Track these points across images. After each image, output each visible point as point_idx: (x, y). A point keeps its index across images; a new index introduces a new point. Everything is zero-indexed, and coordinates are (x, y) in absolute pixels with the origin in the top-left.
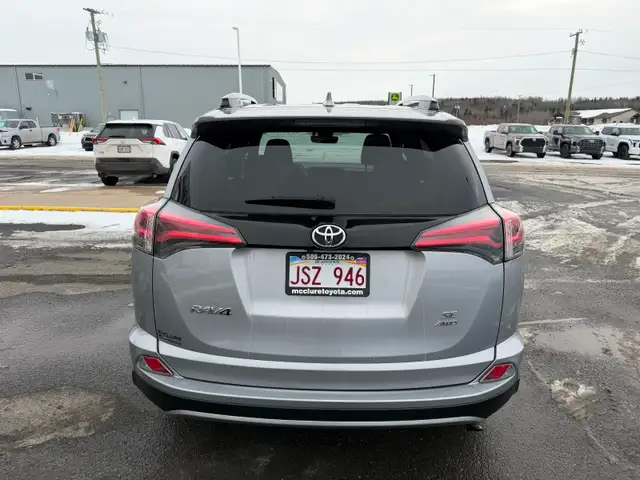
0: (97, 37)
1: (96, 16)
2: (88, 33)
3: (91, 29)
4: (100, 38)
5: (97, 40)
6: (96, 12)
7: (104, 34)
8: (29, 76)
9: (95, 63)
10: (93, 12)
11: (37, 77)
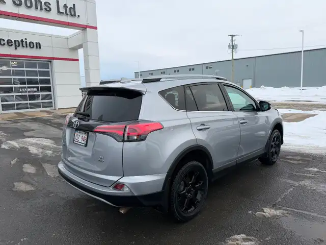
0: (233, 47)
1: (234, 38)
2: (229, 46)
3: (231, 44)
4: (235, 47)
5: (233, 48)
6: (234, 36)
7: (236, 45)
8: (207, 68)
9: (231, 59)
10: (232, 36)
11: (210, 68)
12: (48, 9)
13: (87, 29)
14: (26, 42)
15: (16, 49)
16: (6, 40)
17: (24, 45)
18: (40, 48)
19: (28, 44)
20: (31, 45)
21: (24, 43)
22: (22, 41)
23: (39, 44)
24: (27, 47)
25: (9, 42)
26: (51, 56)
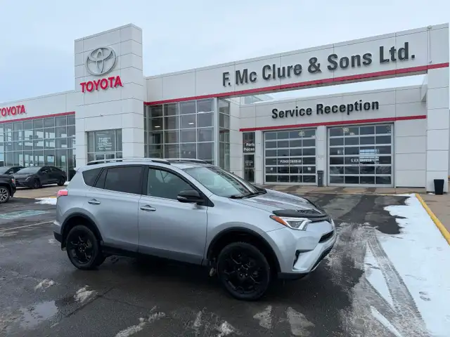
12: (367, 62)
13: (429, 70)
14: (361, 104)
15: (348, 114)
16: (339, 107)
17: (358, 108)
18: (377, 108)
19: (363, 106)
20: (367, 107)
21: (358, 106)
22: (356, 103)
23: (377, 103)
24: (361, 109)
25: (342, 108)
26: (393, 116)
